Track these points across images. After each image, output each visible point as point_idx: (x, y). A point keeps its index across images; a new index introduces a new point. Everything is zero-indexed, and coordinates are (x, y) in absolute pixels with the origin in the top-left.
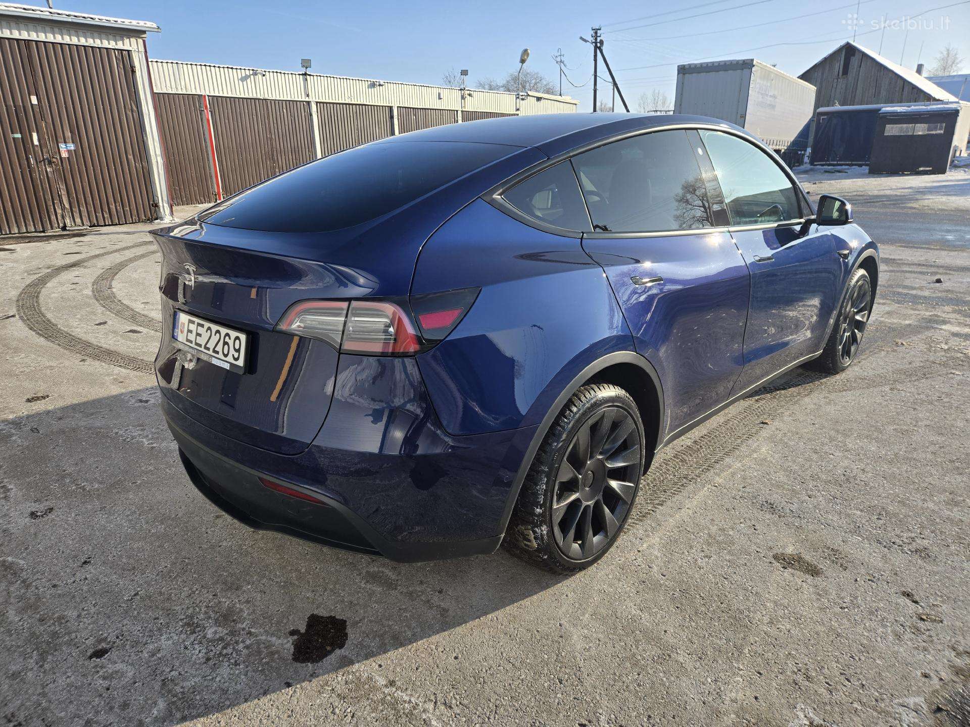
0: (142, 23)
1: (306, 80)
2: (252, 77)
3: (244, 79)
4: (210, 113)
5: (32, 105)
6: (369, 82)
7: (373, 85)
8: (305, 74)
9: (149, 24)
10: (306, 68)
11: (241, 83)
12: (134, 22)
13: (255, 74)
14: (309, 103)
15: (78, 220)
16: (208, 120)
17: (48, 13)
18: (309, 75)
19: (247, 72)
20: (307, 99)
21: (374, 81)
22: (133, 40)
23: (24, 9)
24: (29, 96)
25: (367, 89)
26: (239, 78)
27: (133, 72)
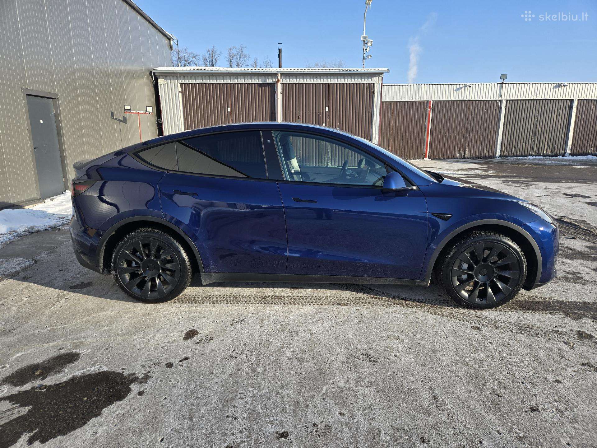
0: (380, 69)
1: (502, 87)
2: (463, 88)
3: (457, 90)
4: (431, 110)
5: (326, 111)
6: (555, 85)
7: (559, 86)
8: (502, 83)
9: (384, 69)
10: (504, 79)
11: (455, 91)
12: (377, 69)
13: (466, 86)
14: (501, 101)
15: (333, 163)
16: (429, 115)
17: (338, 70)
18: (504, 83)
19: (461, 86)
20: (500, 99)
21: (560, 83)
22: (377, 78)
23: (329, 70)
24: (326, 107)
25: (552, 89)
26: (455, 89)
27: (374, 93)
